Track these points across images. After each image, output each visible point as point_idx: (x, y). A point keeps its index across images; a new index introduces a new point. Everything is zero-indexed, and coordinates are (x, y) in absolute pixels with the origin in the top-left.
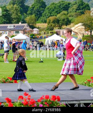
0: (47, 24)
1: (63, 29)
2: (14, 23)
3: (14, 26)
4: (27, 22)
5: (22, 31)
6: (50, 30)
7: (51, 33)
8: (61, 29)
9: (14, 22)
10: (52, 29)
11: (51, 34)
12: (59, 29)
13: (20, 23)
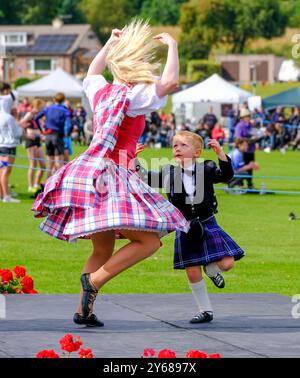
0: (178, 30)
1: (252, 52)
2: (28, 22)
3: (29, 37)
4: (89, 17)
5: (68, 61)
6: (194, 57)
7: (197, 69)
8: (241, 52)
9: (28, 17)
10: (203, 54)
11: (196, 75)
12: (233, 52)
13: (57, 24)
